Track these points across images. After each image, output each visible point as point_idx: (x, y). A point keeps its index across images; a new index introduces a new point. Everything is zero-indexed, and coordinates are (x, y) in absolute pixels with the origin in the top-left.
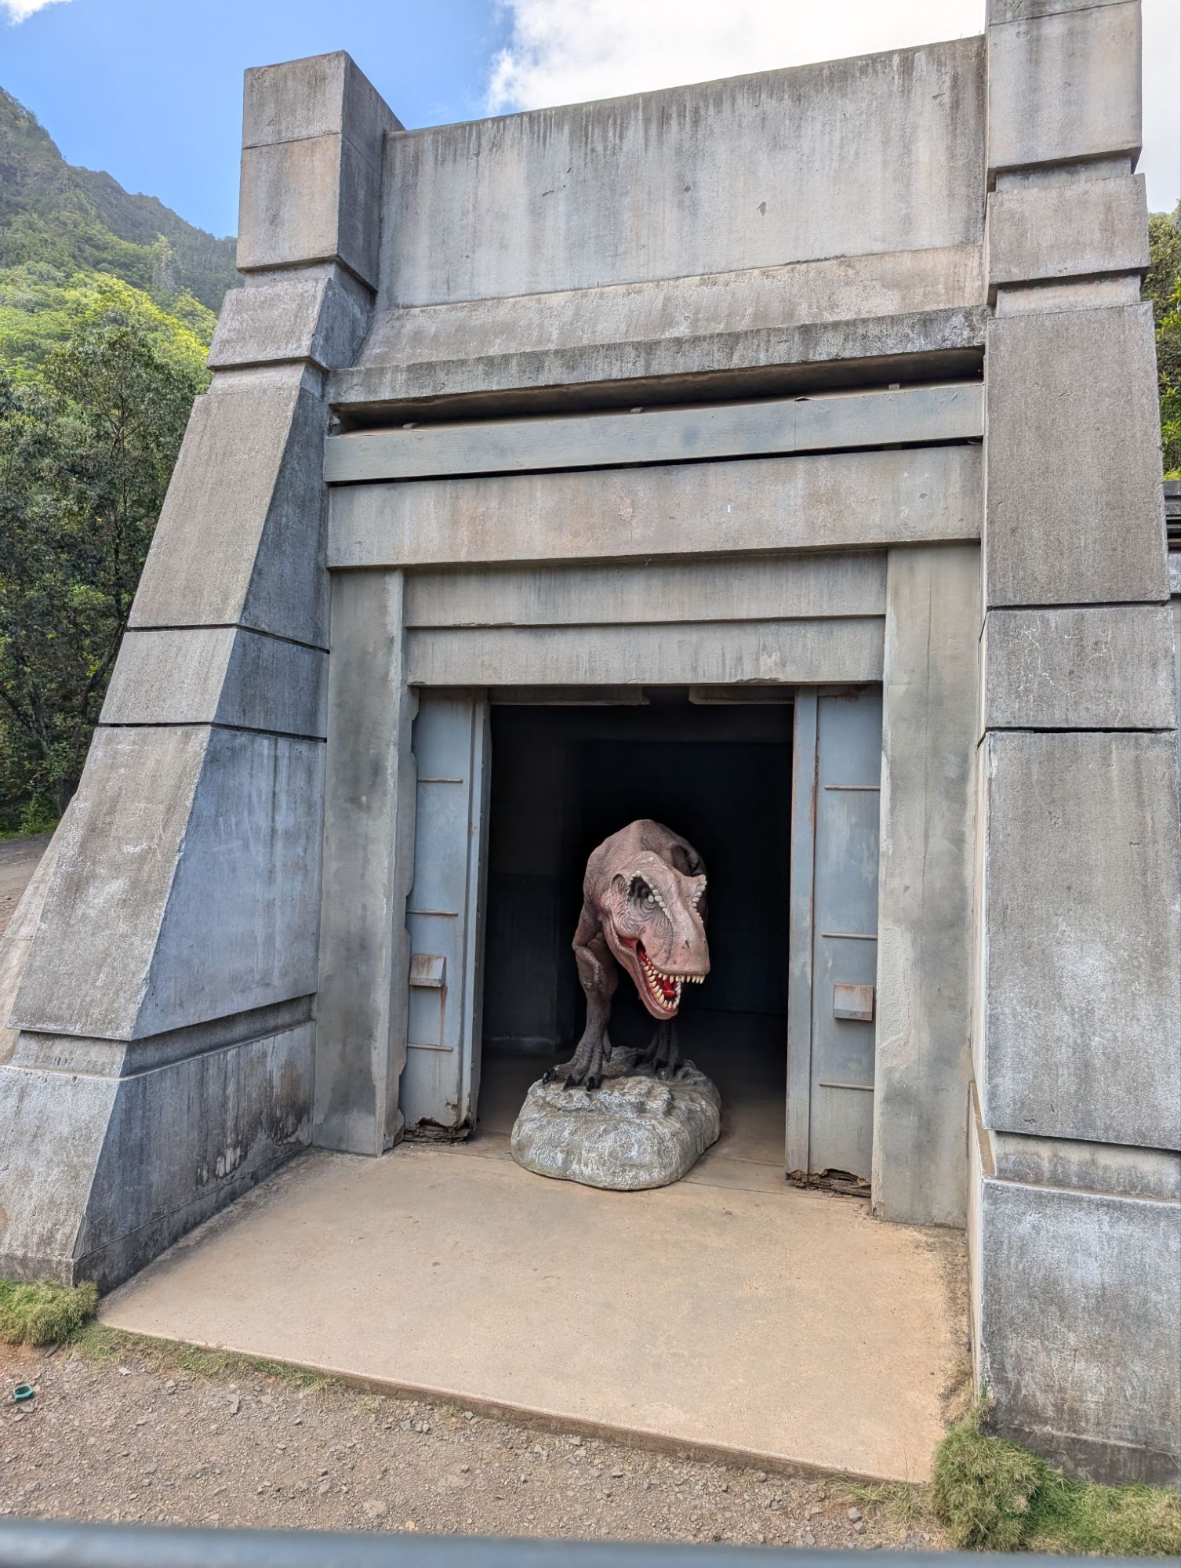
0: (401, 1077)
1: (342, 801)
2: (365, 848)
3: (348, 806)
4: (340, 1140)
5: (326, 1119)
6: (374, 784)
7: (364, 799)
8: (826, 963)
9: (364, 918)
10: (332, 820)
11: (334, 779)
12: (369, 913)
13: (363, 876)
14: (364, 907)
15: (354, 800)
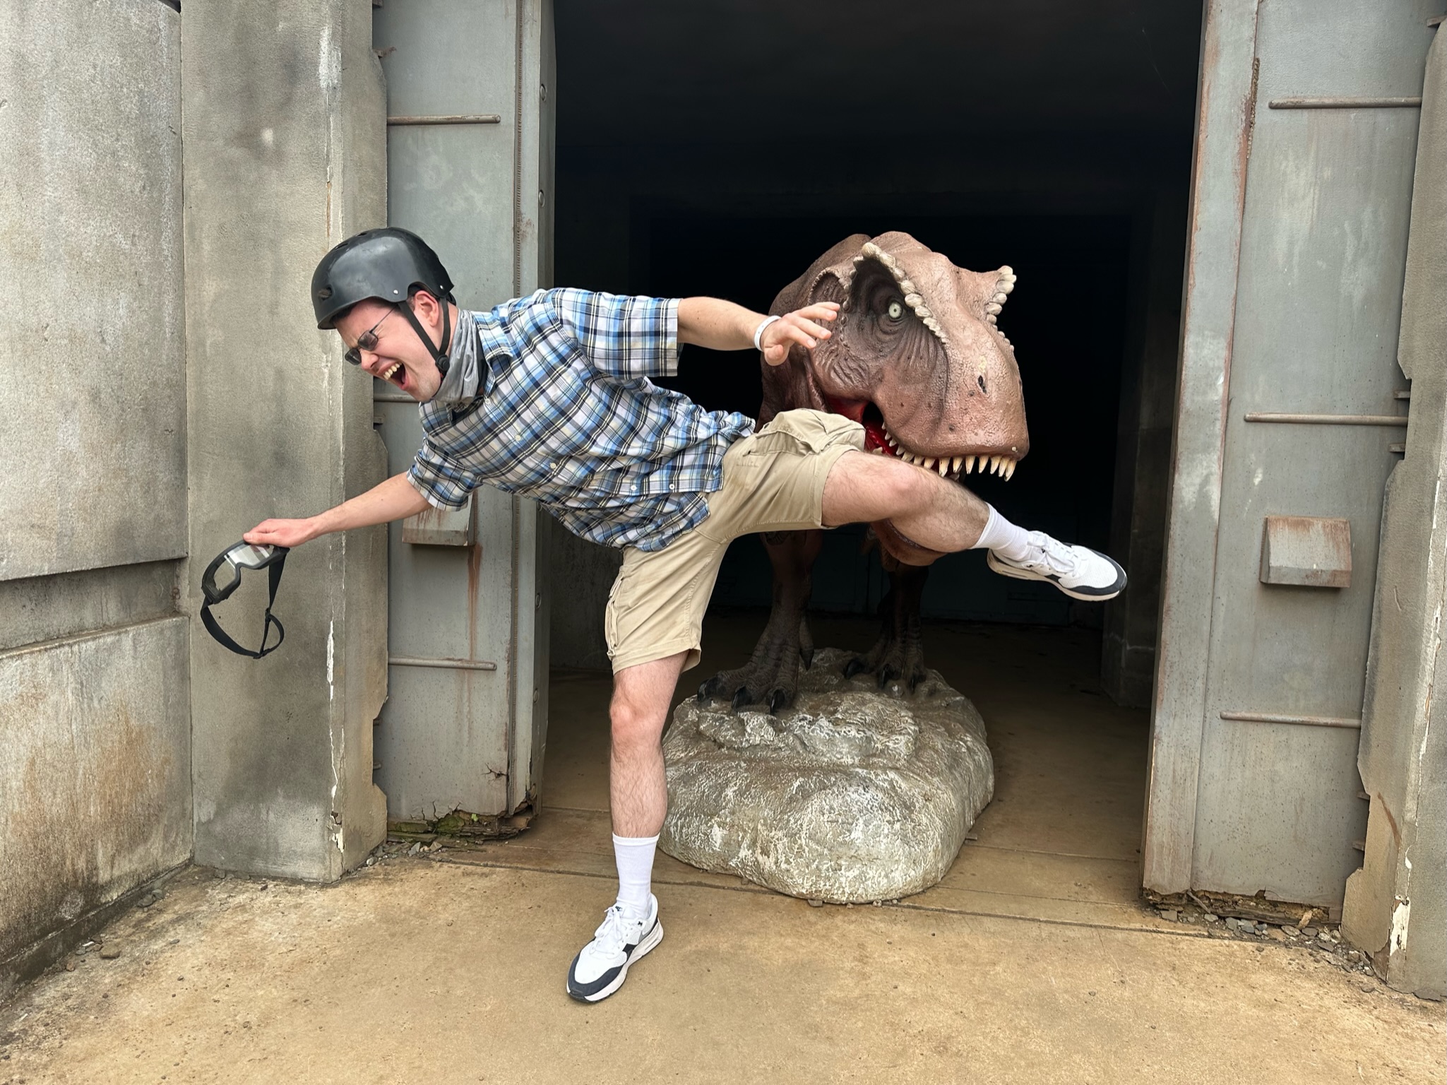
0: (377, 723)
1: (220, 142)
2: (274, 244)
3: (236, 152)
4: (253, 852)
5: (221, 812)
6: (288, 100)
7: (268, 136)
8: (1250, 474)
9: (279, 399)
10: (201, 185)
11: (201, 93)
12: (290, 387)
13: (273, 309)
14: (280, 374)
15: (248, 138)
